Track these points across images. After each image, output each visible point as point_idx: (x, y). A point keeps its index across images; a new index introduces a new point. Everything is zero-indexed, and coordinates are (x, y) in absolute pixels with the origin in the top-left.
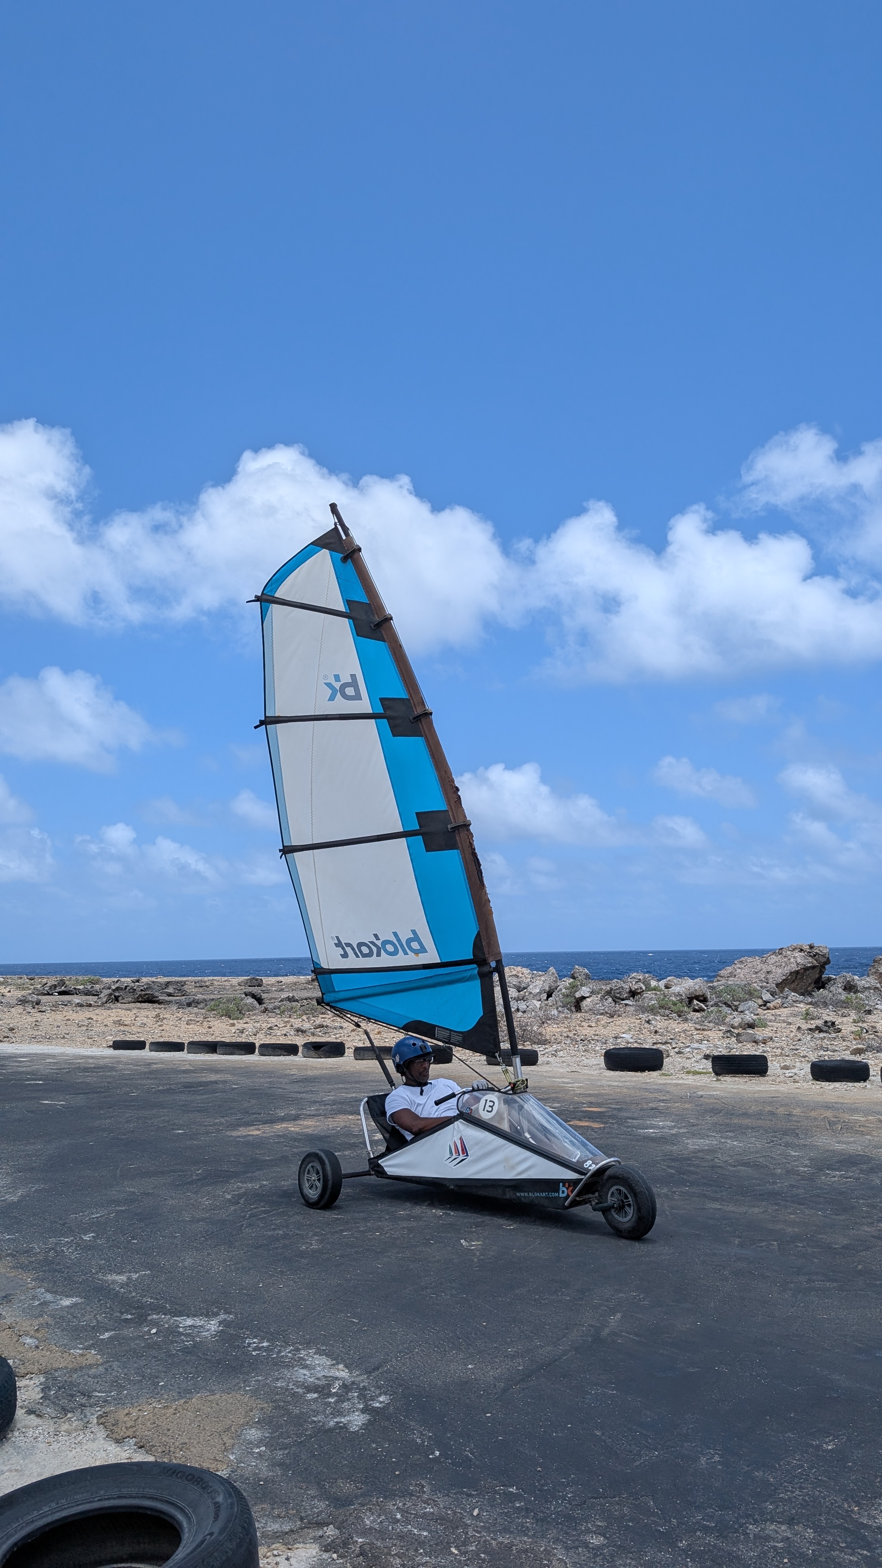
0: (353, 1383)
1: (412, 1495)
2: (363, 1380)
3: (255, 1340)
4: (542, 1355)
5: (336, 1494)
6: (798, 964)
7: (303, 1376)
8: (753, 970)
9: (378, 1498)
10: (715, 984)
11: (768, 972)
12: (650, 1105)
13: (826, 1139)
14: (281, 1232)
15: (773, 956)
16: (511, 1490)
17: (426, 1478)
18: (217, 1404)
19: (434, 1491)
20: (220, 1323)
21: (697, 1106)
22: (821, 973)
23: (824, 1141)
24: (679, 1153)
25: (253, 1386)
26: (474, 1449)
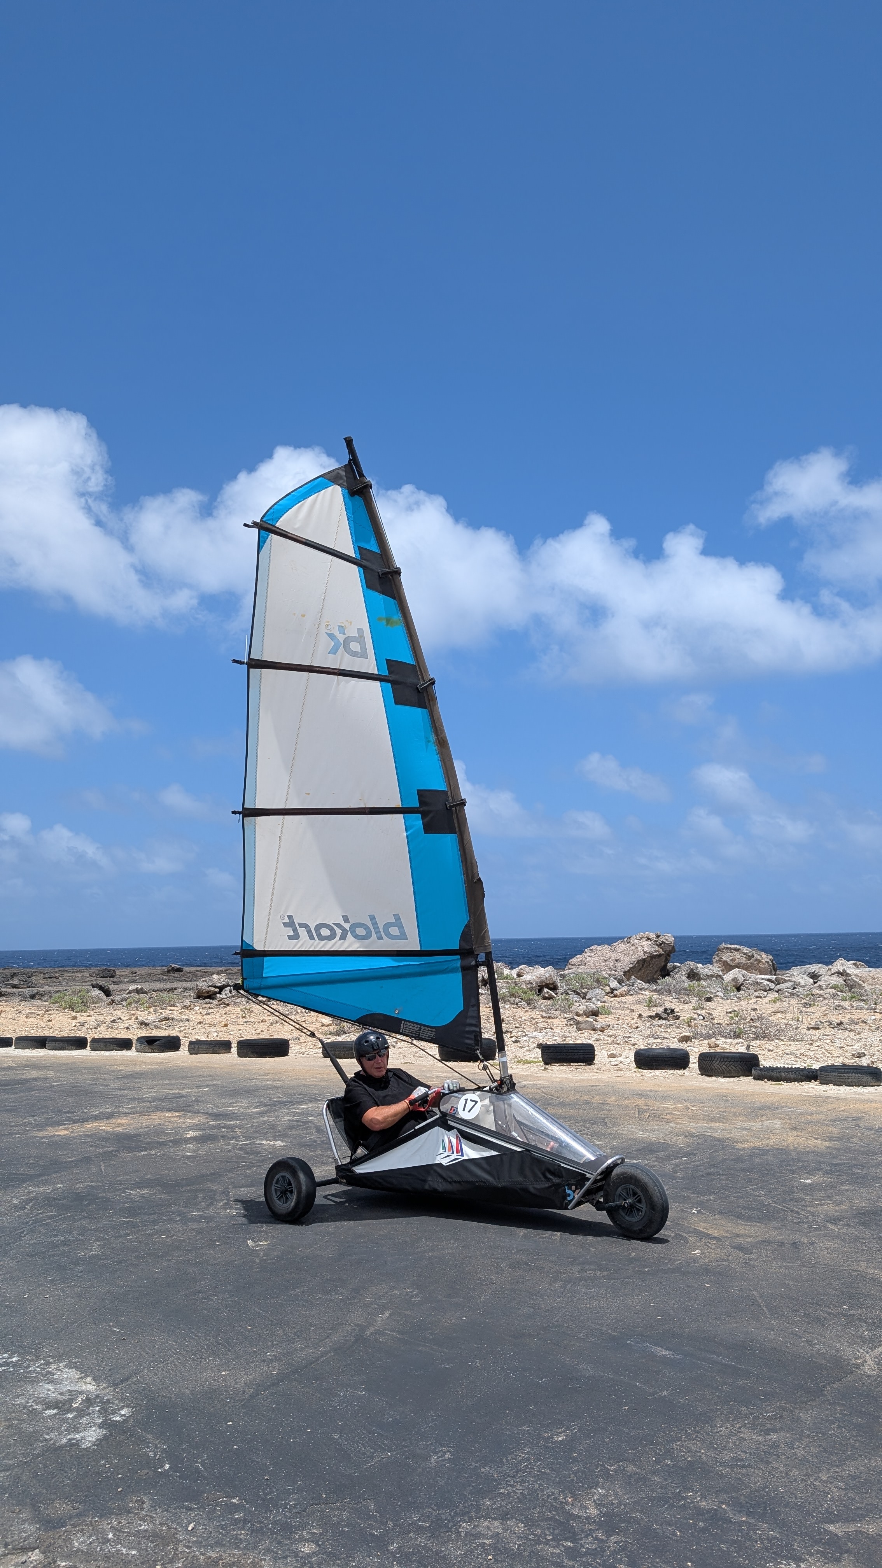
0: (97, 1396)
1: (129, 1512)
2: (108, 1392)
3: (5, 1355)
4: (299, 1358)
5: (50, 1516)
6: (645, 952)
7: (46, 1392)
8: (602, 958)
9: (93, 1518)
10: (566, 972)
11: (616, 960)
13: (632, 1128)
14: (62, 1238)
15: (622, 945)
16: (234, 1501)
17: (149, 1493)
19: (153, 1507)
22: (667, 961)
23: (630, 1129)
26: (206, 1460)
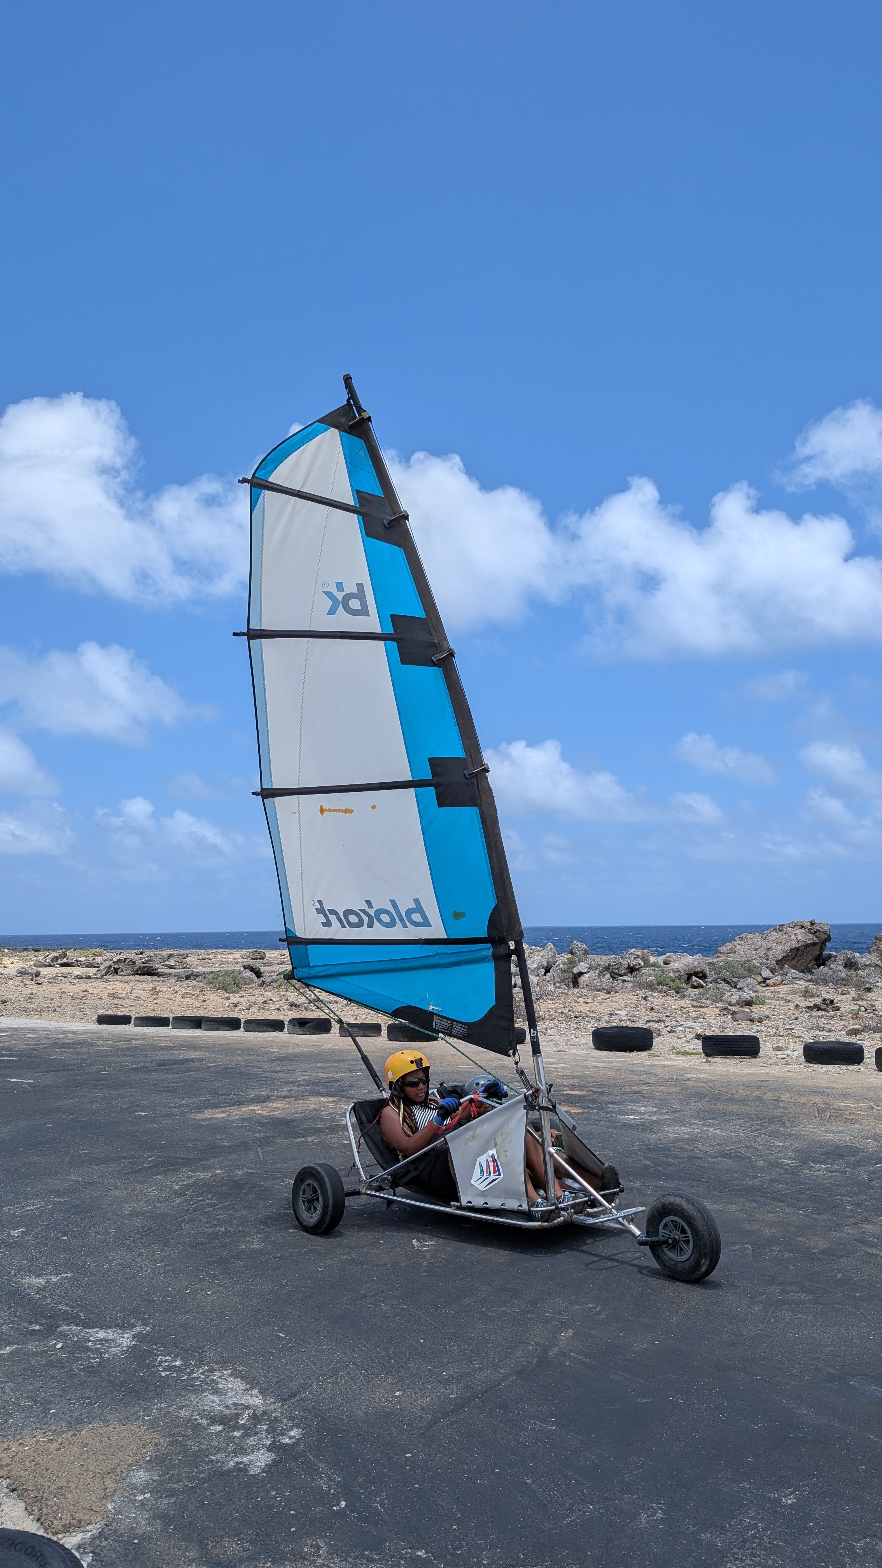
0: (265, 1413)
1: (304, 1559)
2: (276, 1409)
3: (167, 1358)
4: (478, 1380)
5: (218, 1556)
6: (798, 941)
7: (211, 1404)
8: (753, 947)
9: (265, 1563)
10: (715, 960)
11: (768, 949)
12: (634, 1088)
13: (813, 1128)
14: (223, 1229)
15: (774, 933)
16: (419, 1553)
17: (325, 1536)
18: (108, 1438)
19: (331, 1553)
20: (134, 1336)
21: (682, 1090)
22: (822, 950)
23: (811, 1130)
24: (658, 1142)
25: (154, 1416)
26: (386, 1499)
